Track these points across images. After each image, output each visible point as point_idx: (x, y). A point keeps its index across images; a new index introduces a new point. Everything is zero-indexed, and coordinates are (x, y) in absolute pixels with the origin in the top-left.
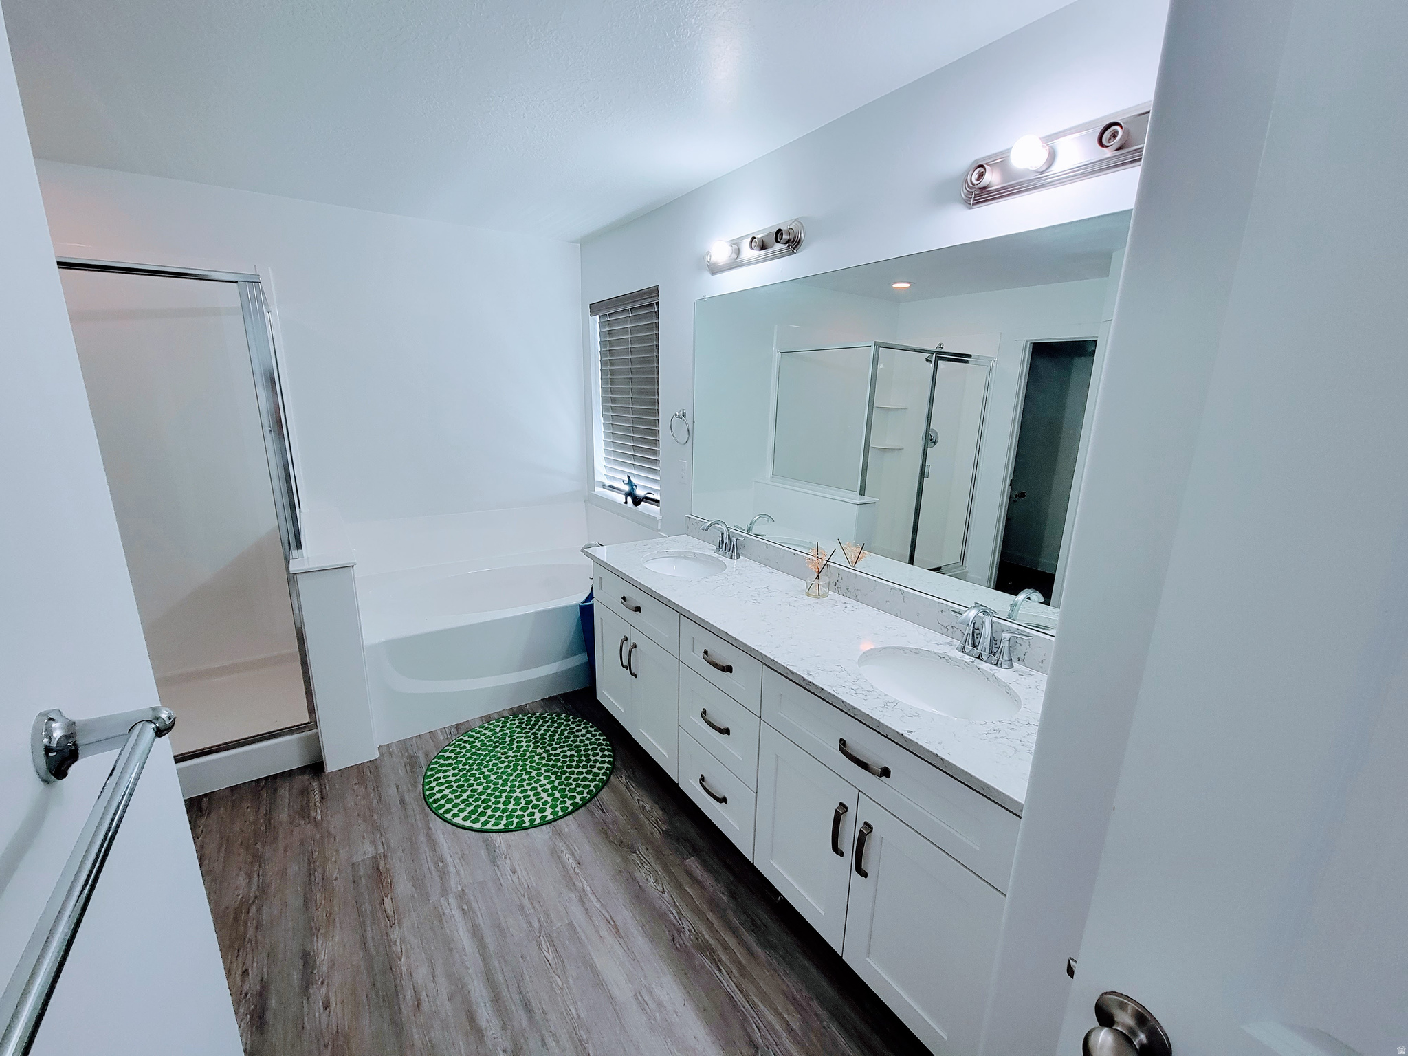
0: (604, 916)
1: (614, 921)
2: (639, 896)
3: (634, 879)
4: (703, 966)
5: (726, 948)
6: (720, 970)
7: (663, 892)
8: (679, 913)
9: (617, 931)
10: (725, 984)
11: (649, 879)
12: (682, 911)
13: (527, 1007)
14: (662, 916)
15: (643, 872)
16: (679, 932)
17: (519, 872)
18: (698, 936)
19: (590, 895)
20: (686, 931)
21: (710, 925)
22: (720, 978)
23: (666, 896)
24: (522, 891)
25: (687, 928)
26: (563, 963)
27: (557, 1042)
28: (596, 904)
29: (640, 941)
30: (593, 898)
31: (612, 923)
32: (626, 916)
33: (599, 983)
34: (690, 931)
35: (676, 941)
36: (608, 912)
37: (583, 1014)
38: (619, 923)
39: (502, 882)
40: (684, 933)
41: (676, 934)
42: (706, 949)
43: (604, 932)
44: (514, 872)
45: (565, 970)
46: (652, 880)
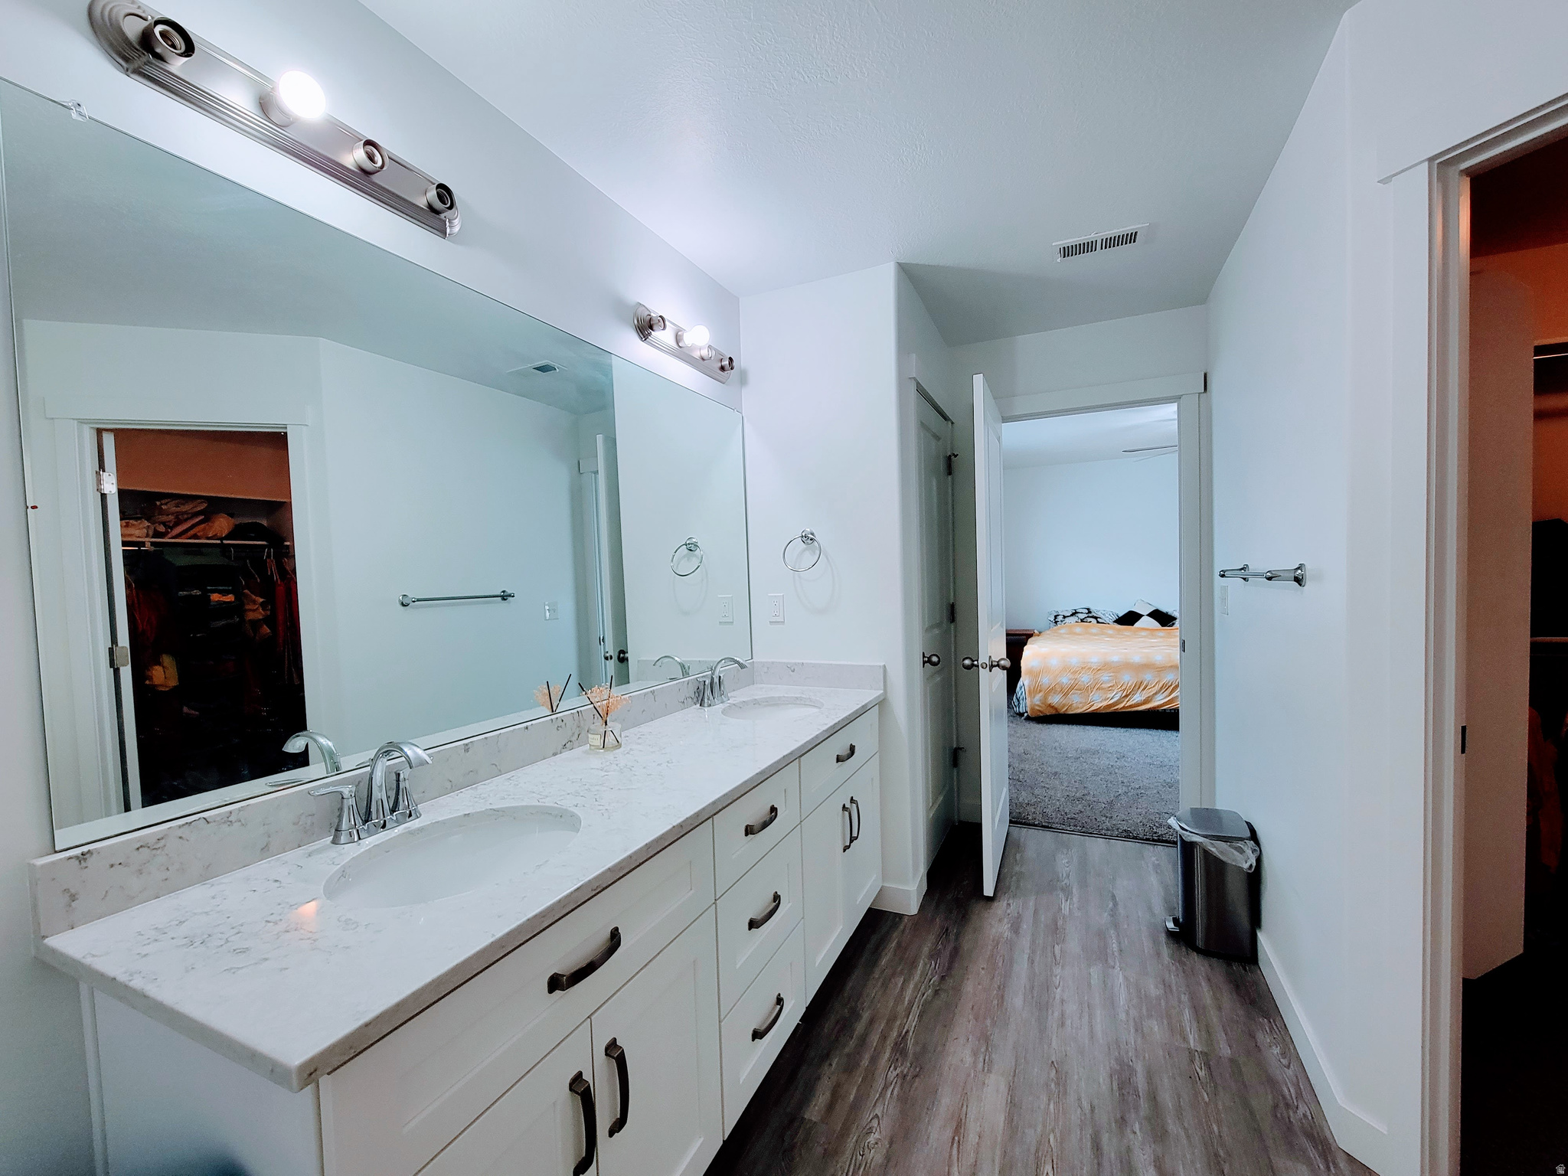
0: (958, 1151)
1: (953, 1139)
2: (905, 1134)
3: (888, 1158)
4: (916, 1043)
5: (884, 1037)
6: (907, 1032)
7: (877, 1116)
8: (885, 1088)
9: (959, 1127)
10: (914, 1024)
11: (873, 1142)
12: (882, 1086)
13: (1097, 1147)
14: (904, 1100)
15: (870, 1155)
16: (904, 1077)
18: (893, 1062)
20: (897, 1071)
21: (874, 1060)
22: (913, 1029)
23: (878, 1111)
25: (895, 1073)
26: (1037, 1151)
27: (1079, 1099)
29: (946, 1101)
31: (956, 1138)
32: (936, 1132)
33: (1013, 1106)
34: (895, 1069)
35: (915, 1073)
36: (950, 1156)
37: (1045, 1099)
38: (948, 1133)
40: (902, 1072)
41: (909, 1078)
42: (900, 1049)
43: (972, 1138)
45: (1039, 1143)
46: (872, 1139)
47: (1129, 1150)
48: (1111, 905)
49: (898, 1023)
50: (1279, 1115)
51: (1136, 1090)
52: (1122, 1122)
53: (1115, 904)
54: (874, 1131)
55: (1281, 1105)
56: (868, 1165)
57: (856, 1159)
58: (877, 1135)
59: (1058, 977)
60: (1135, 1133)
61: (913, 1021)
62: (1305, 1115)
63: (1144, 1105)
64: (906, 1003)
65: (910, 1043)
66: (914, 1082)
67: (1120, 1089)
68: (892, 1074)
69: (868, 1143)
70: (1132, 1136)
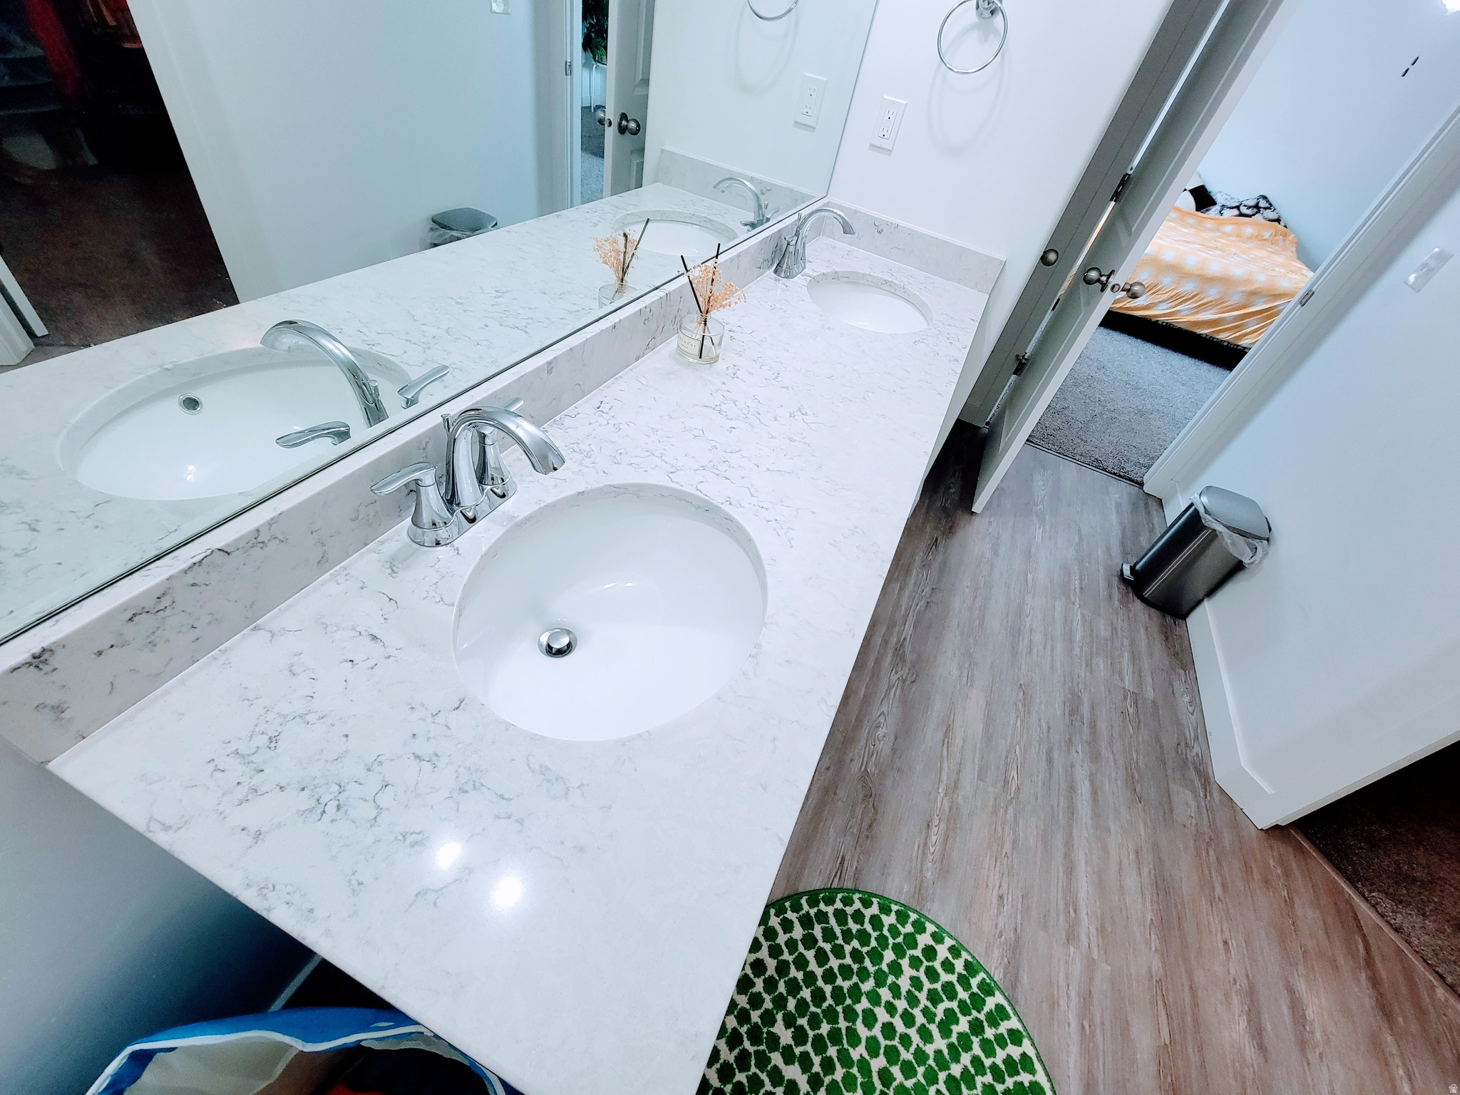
0: (948, 750)
1: (944, 741)
2: (905, 732)
3: (894, 750)
4: (913, 651)
5: (885, 642)
6: (905, 639)
7: (883, 713)
8: (889, 689)
9: (948, 731)
10: (910, 632)
11: (882, 735)
12: (886, 686)
13: (1050, 761)
14: (905, 702)
15: (880, 746)
16: (904, 682)
17: (995, 893)
18: (894, 667)
19: (945, 783)
20: (898, 675)
21: (878, 662)
22: (909, 637)
23: (884, 709)
24: (1005, 862)
25: (896, 677)
26: (1007, 758)
27: (1040, 720)
28: (946, 769)
29: (938, 707)
30: (944, 776)
31: (946, 740)
32: (930, 734)
33: (989, 719)
34: (896, 673)
35: (913, 679)
36: (942, 752)
37: (1014, 716)
38: (940, 736)
39: (1020, 900)
40: (902, 676)
41: (908, 683)
42: (899, 652)
43: (959, 741)
44: (1001, 897)
45: (1008, 752)
46: (881, 732)
47: (1072, 766)
48: (1077, 539)
49: (897, 629)
50: (1180, 751)
51: (1082, 717)
52: (1070, 742)
53: (1081, 540)
54: (882, 726)
55: (1183, 744)
56: (879, 754)
57: (869, 749)
58: (884, 730)
59: (1029, 606)
60: (1077, 752)
61: (908, 630)
62: (1197, 754)
63: (1086, 730)
64: (903, 610)
65: (908, 649)
66: (913, 687)
67: (1070, 715)
68: (894, 678)
69: (879, 735)
70: (1075, 755)
